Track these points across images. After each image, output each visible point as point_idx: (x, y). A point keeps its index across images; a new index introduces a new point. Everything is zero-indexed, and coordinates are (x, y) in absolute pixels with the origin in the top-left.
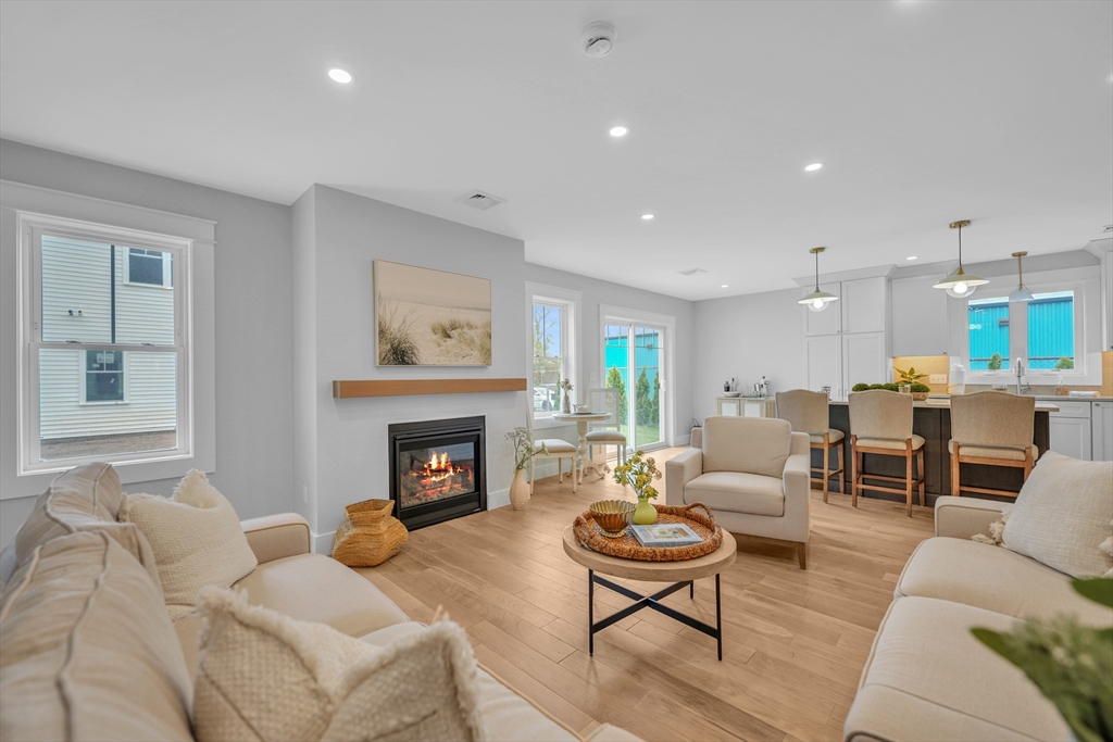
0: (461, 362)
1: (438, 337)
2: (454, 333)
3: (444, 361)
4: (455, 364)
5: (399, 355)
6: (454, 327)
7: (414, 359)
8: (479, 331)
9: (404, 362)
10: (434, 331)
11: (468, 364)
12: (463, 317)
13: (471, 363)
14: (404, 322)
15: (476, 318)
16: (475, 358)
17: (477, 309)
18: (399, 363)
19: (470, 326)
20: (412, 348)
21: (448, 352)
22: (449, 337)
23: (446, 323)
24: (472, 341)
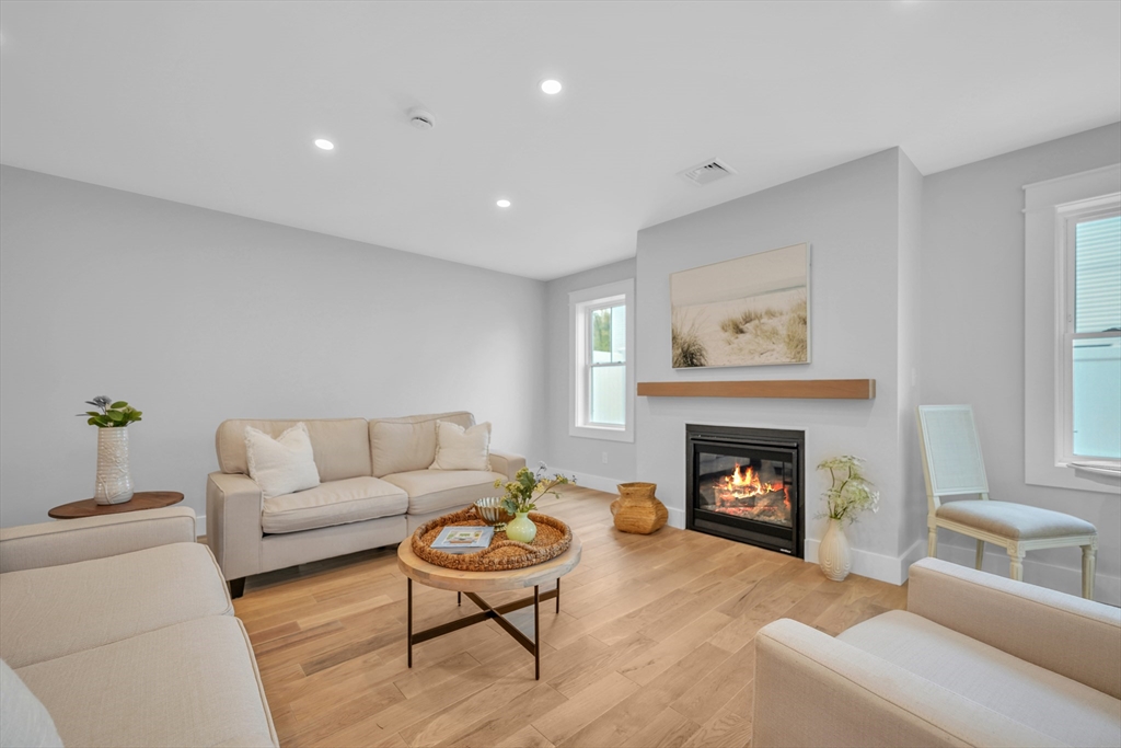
0: (758, 360)
1: (728, 335)
2: (749, 327)
3: (735, 360)
4: (749, 363)
5: (689, 358)
6: (748, 320)
7: (703, 361)
8: (785, 318)
9: (693, 365)
10: (724, 329)
11: (767, 362)
12: (758, 305)
13: (772, 360)
14: (693, 325)
15: (780, 302)
16: (780, 353)
17: (783, 290)
18: (689, 366)
19: (771, 314)
20: (700, 350)
21: (741, 350)
22: (742, 332)
23: (738, 316)
24: (775, 332)
